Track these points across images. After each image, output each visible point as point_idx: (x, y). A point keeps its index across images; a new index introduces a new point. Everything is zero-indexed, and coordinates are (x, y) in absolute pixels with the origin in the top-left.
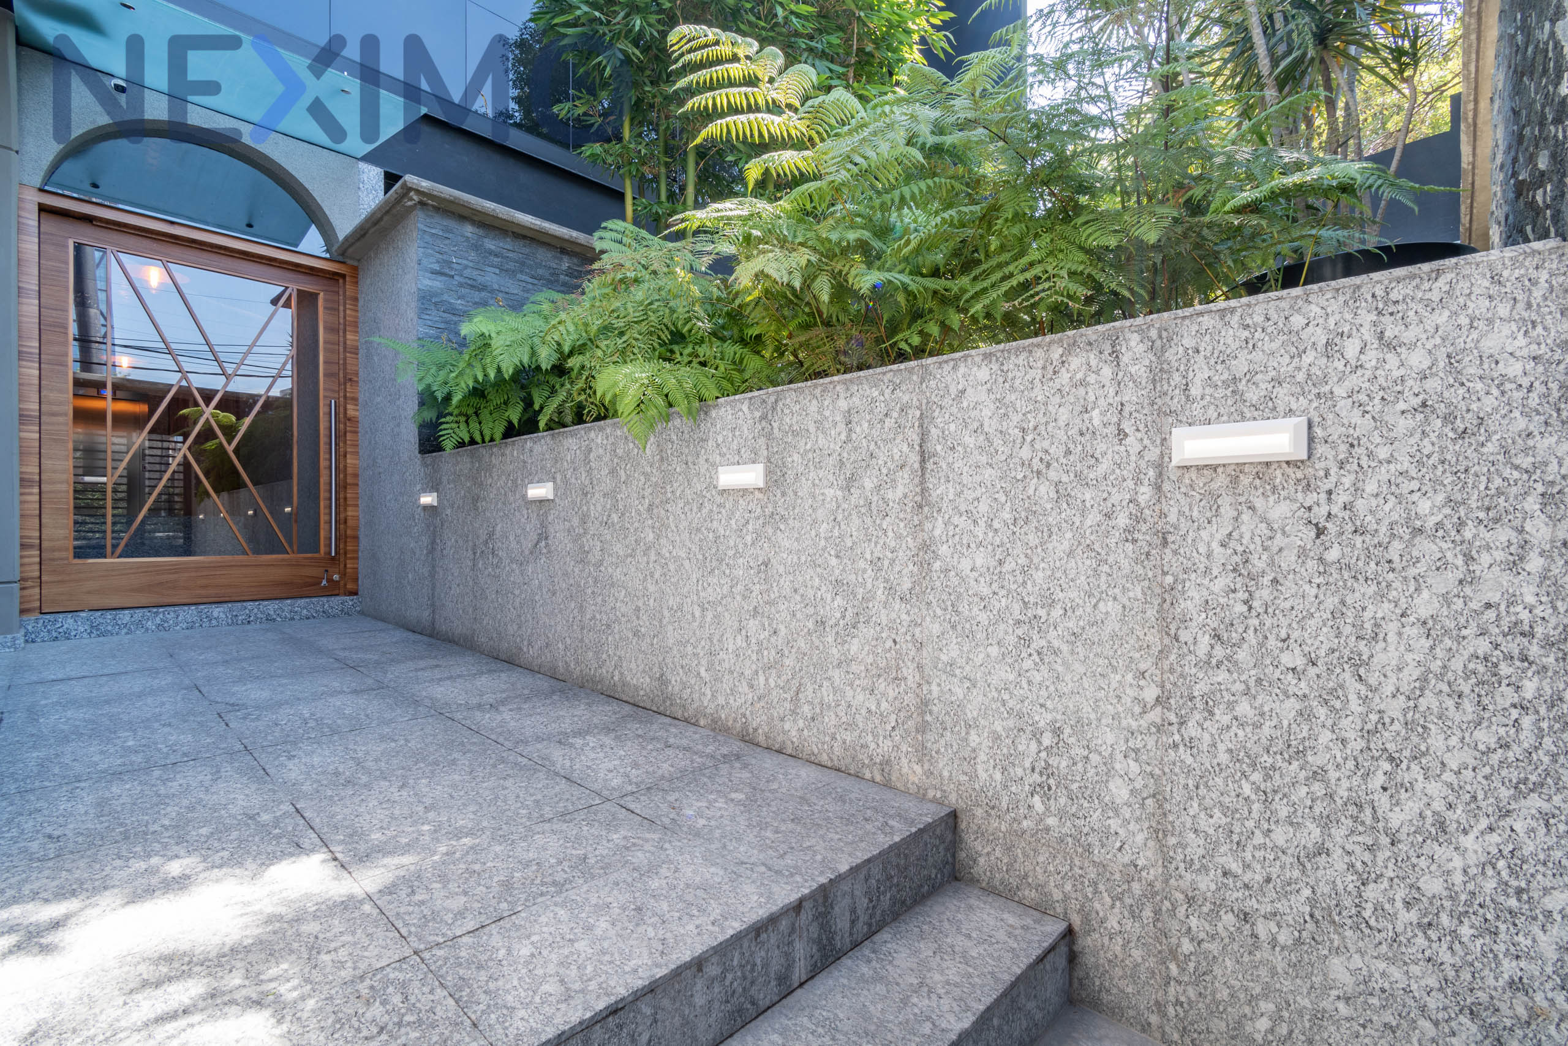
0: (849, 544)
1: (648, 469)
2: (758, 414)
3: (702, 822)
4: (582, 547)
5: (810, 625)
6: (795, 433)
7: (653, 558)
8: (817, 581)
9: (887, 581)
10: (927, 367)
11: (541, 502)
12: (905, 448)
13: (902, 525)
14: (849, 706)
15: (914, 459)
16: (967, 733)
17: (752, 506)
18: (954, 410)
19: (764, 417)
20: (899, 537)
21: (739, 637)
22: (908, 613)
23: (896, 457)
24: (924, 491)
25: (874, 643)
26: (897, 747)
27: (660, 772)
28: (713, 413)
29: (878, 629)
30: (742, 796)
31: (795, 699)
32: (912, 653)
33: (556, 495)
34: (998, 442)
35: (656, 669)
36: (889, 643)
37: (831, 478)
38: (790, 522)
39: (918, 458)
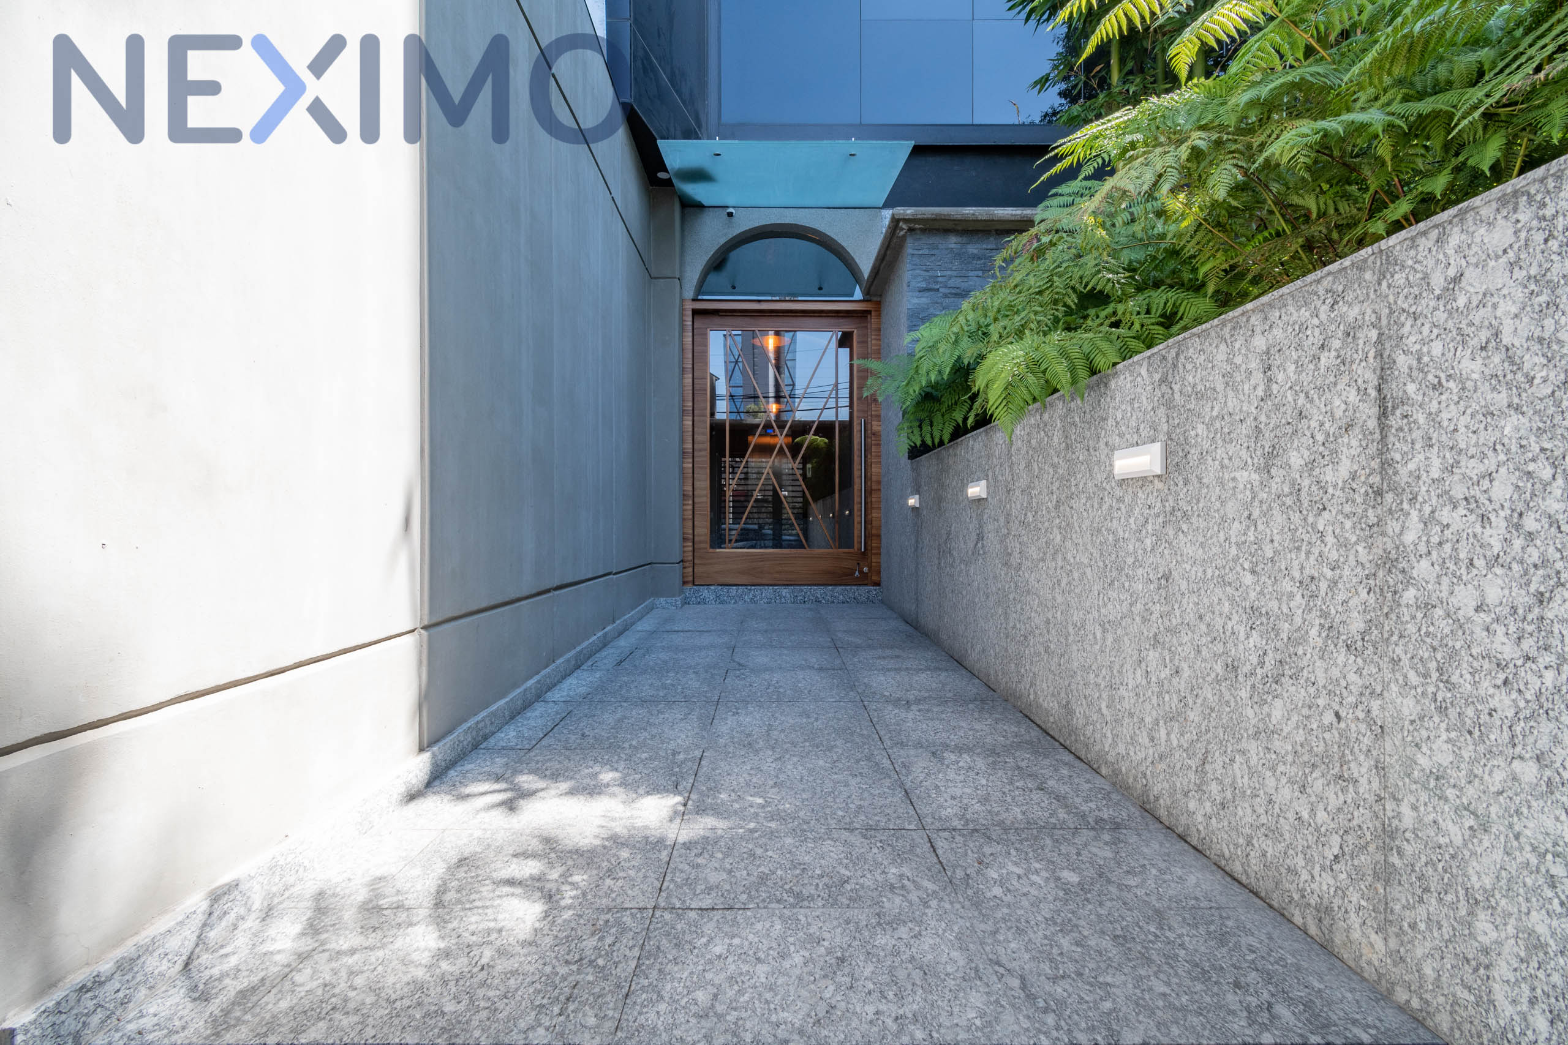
0: (1269, 554)
1: (1056, 460)
2: (1157, 377)
3: (997, 891)
4: (1006, 548)
5: (1219, 668)
6: (1200, 396)
7: (1060, 564)
8: (1226, 607)
9: (1324, 615)
10: (1388, 253)
11: (979, 500)
12: (1353, 396)
13: (1348, 524)
14: (1270, 801)
15: (1368, 412)
16: (1471, 913)
17: (1151, 500)
18: (1441, 316)
19: (1164, 380)
20: (1343, 545)
21: (1139, 672)
22: (1359, 672)
23: (1339, 413)
24: (1386, 465)
25: (1305, 712)
26: (1341, 891)
27: (1004, 815)
28: (1113, 385)
29: (1312, 690)
30: (1073, 878)
31: (1201, 769)
32: (1367, 741)
33: (988, 493)
34: (1532, 361)
35: (1063, 695)
36: (1329, 718)
37: (1244, 454)
38: (1194, 520)
39: (1375, 411)
